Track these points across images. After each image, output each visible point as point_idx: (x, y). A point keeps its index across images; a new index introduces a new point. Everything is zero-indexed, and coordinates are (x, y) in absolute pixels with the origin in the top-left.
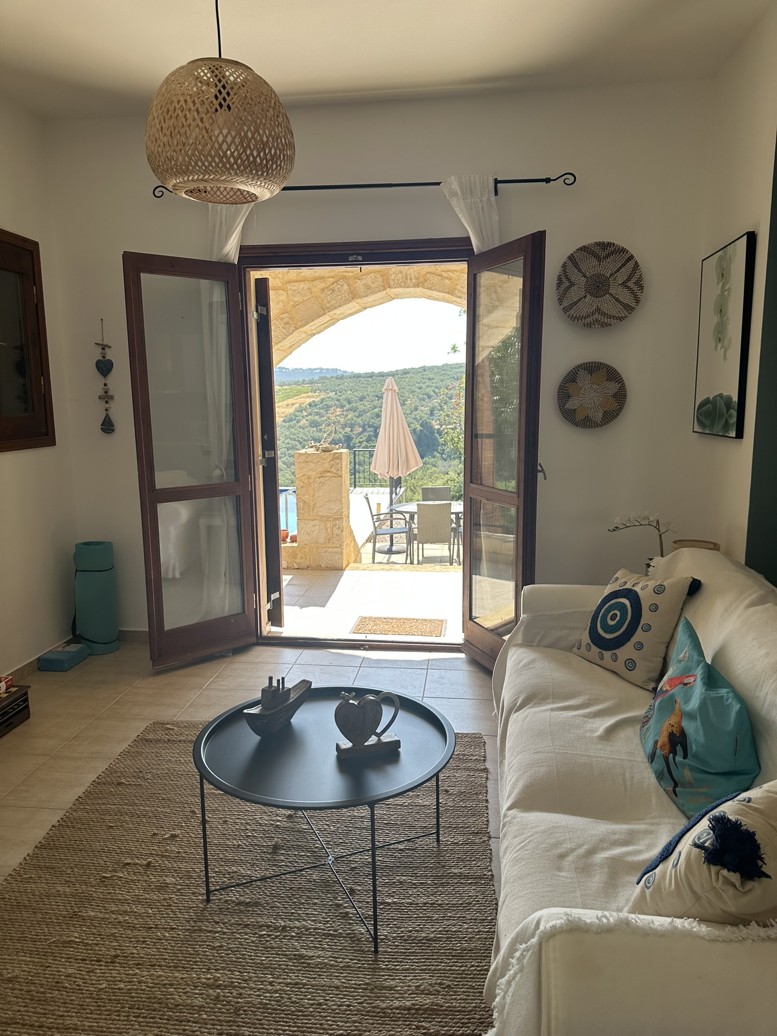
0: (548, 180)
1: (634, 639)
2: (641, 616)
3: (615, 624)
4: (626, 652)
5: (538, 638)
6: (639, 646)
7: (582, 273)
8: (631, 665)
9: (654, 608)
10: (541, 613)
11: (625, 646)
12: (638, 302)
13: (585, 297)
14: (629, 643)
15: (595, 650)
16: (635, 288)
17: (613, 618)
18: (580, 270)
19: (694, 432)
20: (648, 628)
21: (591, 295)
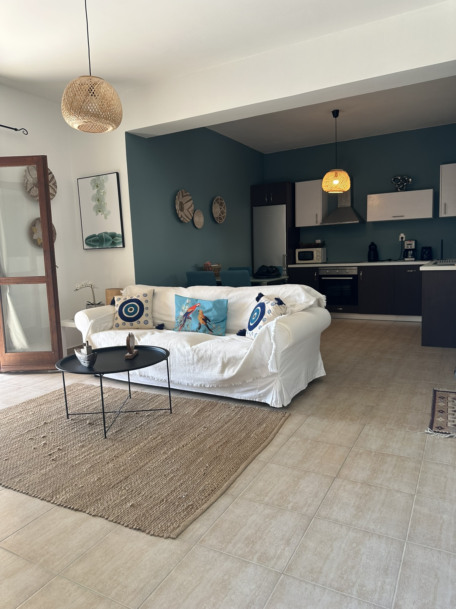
0: (16, 130)
1: (144, 313)
2: (143, 305)
3: (134, 311)
4: (142, 319)
5: (98, 329)
6: (147, 315)
7: (31, 176)
8: (146, 322)
9: (147, 301)
10: (97, 318)
11: (142, 317)
12: (56, 193)
13: (33, 187)
14: (143, 315)
15: (128, 324)
16: (53, 186)
17: (131, 310)
18: (30, 175)
19: (84, 249)
20: (147, 308)
21: (36, 187)
